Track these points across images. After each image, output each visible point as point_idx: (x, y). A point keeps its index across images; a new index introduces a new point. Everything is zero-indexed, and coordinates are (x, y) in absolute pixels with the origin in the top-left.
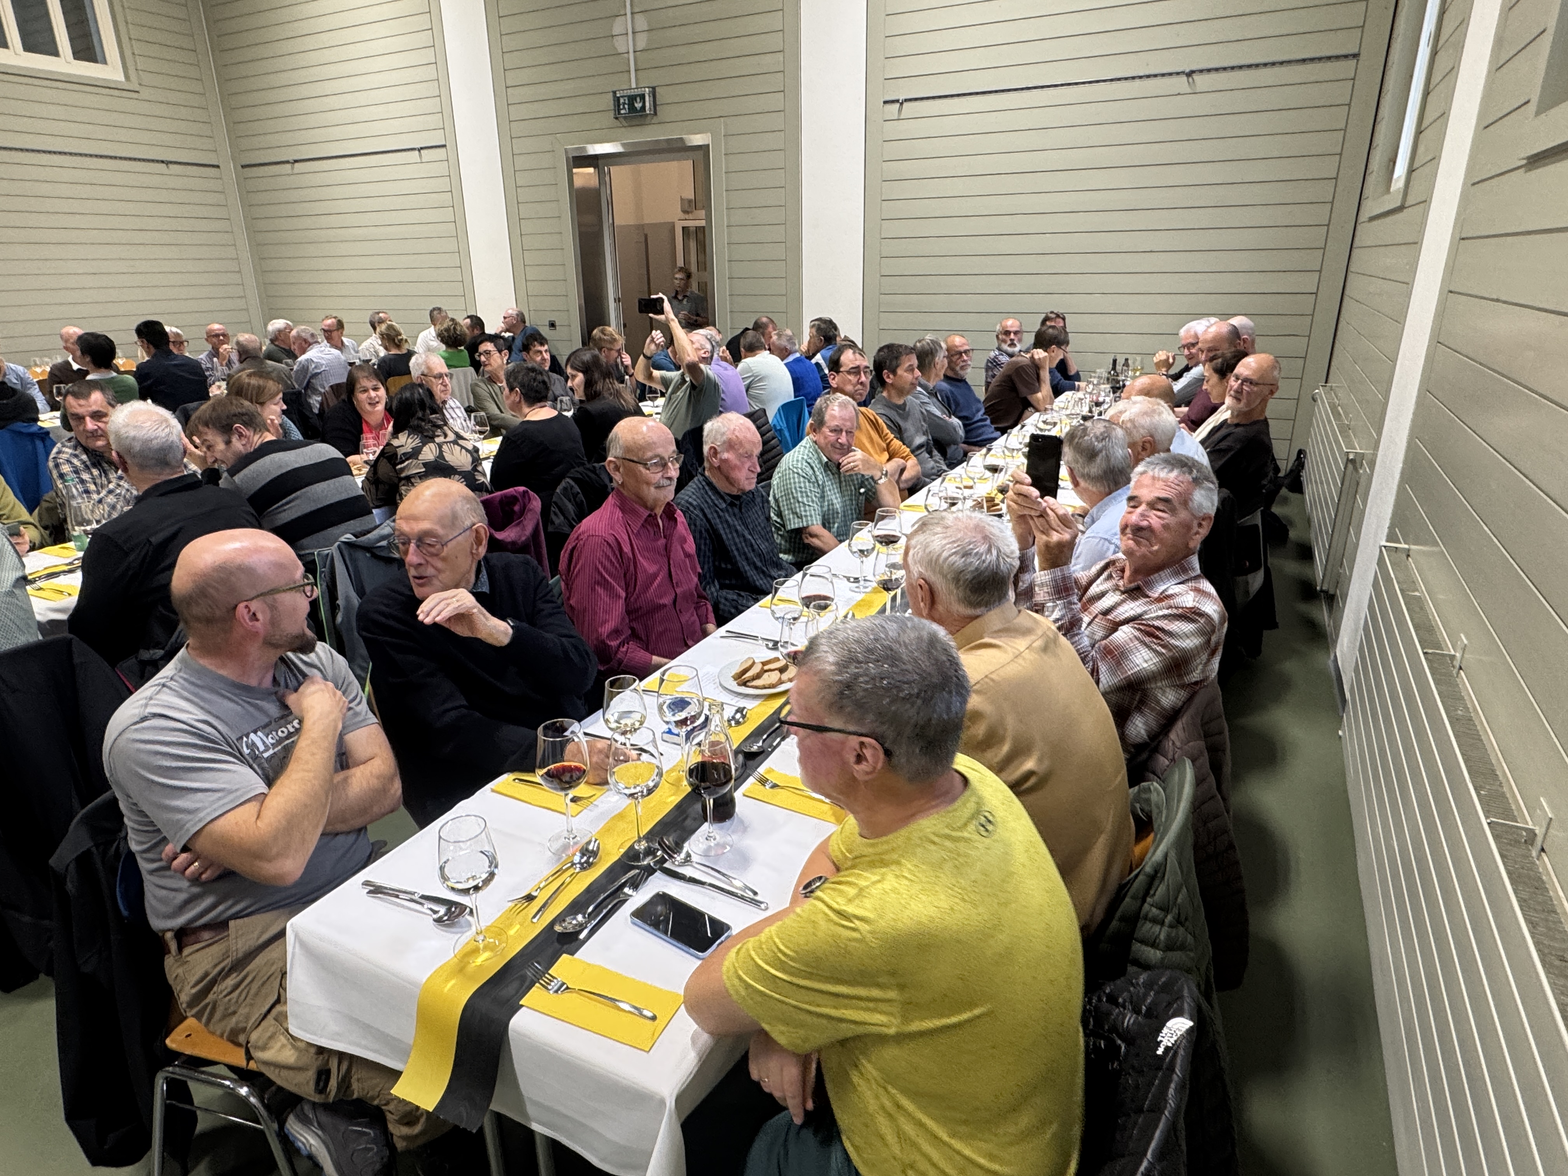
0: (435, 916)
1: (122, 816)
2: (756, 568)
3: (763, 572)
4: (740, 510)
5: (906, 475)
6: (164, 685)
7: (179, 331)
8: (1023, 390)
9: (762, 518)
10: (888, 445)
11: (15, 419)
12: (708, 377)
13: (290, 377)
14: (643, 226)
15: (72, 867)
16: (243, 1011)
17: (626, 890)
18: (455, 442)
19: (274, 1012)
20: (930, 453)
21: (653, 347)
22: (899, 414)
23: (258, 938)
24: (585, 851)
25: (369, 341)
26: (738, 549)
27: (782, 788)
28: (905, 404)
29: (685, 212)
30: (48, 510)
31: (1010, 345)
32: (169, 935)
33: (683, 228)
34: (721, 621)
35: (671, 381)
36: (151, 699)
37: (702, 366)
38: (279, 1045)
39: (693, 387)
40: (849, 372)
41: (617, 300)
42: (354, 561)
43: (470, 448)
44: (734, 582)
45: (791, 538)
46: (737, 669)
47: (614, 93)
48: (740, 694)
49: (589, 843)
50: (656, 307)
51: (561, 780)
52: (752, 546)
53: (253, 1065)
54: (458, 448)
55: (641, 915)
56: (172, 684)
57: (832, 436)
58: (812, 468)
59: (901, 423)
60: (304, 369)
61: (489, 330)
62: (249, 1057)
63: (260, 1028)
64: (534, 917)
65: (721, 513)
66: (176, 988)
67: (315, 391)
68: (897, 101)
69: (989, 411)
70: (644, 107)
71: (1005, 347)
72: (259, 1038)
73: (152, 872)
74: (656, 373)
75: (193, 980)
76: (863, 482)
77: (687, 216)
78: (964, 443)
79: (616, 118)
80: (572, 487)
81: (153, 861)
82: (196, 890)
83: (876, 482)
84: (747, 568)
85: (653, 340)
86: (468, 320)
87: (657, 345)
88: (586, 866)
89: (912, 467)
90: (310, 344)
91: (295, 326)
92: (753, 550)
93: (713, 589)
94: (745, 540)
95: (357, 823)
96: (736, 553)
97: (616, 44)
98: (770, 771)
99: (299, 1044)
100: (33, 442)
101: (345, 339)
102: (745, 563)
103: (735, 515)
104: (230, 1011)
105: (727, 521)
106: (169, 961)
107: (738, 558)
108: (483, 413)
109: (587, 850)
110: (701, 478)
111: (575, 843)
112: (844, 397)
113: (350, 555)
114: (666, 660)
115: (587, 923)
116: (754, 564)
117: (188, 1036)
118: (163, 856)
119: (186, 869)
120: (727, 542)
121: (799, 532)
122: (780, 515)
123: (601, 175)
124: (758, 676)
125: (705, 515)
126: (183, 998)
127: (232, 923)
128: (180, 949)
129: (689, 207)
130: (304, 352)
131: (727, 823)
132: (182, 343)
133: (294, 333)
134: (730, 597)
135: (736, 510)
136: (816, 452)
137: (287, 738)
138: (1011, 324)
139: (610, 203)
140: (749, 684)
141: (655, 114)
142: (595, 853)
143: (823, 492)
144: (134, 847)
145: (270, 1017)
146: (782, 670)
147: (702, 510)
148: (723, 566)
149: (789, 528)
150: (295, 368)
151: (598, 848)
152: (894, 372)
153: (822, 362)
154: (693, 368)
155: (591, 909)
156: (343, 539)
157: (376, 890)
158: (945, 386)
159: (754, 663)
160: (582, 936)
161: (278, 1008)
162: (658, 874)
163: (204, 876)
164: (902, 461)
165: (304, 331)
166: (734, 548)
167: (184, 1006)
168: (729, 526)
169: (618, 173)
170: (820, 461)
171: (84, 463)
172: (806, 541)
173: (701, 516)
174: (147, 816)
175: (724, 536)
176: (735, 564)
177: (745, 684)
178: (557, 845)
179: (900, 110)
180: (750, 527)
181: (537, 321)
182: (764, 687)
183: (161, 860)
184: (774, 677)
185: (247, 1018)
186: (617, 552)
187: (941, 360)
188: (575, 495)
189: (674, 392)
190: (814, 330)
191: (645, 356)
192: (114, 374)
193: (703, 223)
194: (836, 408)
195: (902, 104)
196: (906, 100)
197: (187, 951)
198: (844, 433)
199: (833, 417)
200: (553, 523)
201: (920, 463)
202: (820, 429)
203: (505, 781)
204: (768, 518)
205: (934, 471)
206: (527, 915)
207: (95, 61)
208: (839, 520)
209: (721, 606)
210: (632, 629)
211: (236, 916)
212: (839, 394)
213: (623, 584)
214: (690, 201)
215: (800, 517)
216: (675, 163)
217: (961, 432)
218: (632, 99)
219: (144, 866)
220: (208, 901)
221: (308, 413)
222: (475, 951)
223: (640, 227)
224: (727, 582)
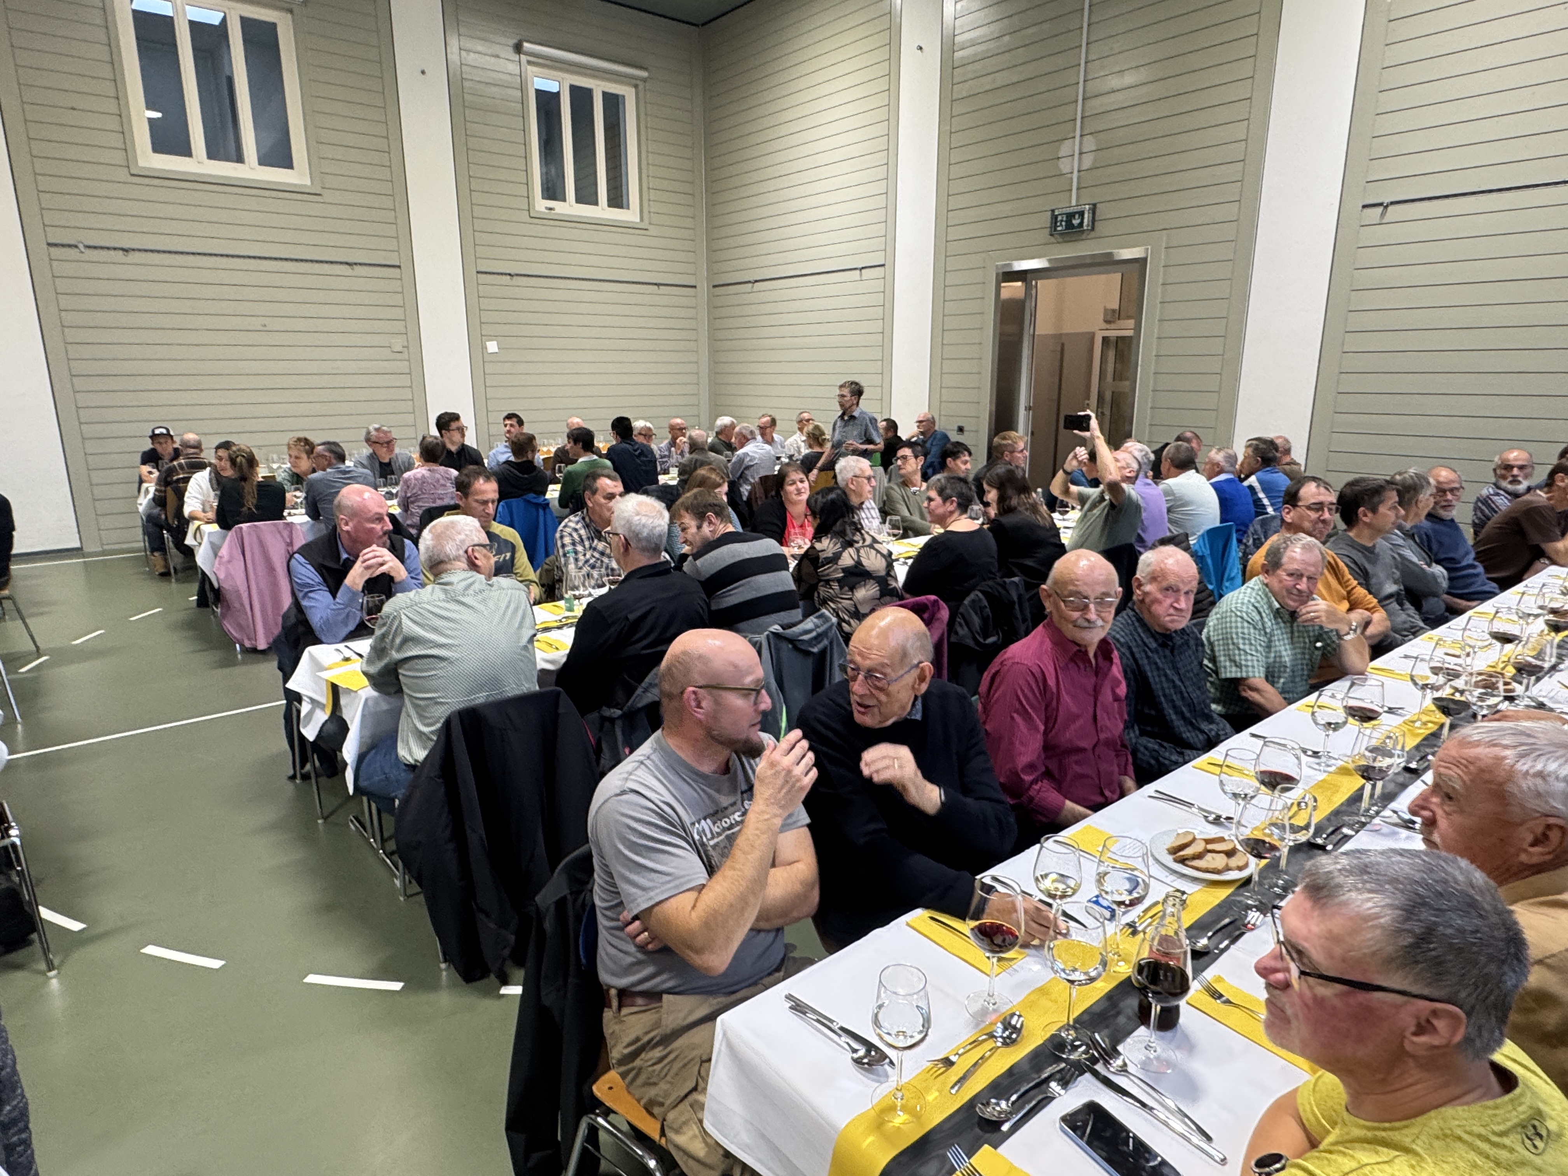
0: (855, 1056)
1: (592, 870)
2: (1184, 718)
3: (1192, 724)
4: (1172, 652)
5: (1371, 630)
6: (642, 763)
7: (649, 425)
8: (1535, 538)
9: (1196, 663)
10: (1349, 593)
11: (530, 490)
12: (1129, 498)
13: (727, 467)
14: (1061, 335)
15: (552, 909)
16: (663, 1086)
17: (1053, 1084)
18: (871, 546)
19: (691, 1098)
20: (1401, 604)
21: (1075, 463)
22: (1365, 557)
23: (685, 1019)
24: (1007, 1025)
25: (794, 437)
26: (1165, 696)
27: (1237, 1006)
28: (1374, 546)
29: (1107, 322)
30: (547, 571)
31: (1511, 482)
32: (613, 992)
33: (1104, 338)
34: (1145, 776)
35: (1088, 498)
36: (631, 774)
37: (1124, 486)
38: (690, 1133)
39: (1112, 505)
40: (1309, 508)
41: (1028, 408)
42: (778, 650)
43: (885, 552)
44: (1156, 730)
45: (1223, 686)
46: (1172, 841)
47: (1053, 211)
48: (1175, 872)
49: (1012, 1015)
50: (1083, 423)
51: (992, 941)
52: (1181, 693)
53: (663, 1142)
54: (874, 552)
55: (1073, 1122)
56: (648, 762)
57: (1289, 581)
58: (1259, 613)
59: (1368, 567)
60: (741, 460)
61: (904, 433)
62: (663, 1133)
63: (677, 1109)
64: (952, 1087)
65: (1150, 654)
66: (610, 1042)
67: (746, 481)
68: (1381, 204)
69: (1479, 557)
70: (1081, 223)
71: (1505, 484)
72: (676, 1119)
73: (609, 929)
74: (1074, 489)
75: (627, 1040)
76: (1320, 635)
77: (1108, 326)
78: (1448, 593)
79: (1051, 235)
80: (980, 600)
81: (612, 919)
82: (640, 956)
83: (1340, 637)
84: (1174, 717)
85: (1075, 457)
86: (884, 423)
87: (1080, 462)
88: (1008, 1042)
89: (1380, 621)
90: (748, 440)
91: (739, 423)
92: (1183, 698)
93: (1132, 735)
94: (1175, 686)
95: (777, 923)
96: (1163, 699)
97: (1062, 166)
98: (1219, 979)
99: (709, 1140)
100: (537, 511)
101: (775, 435)
102: (1171, 712)
103: (1165, 657)
104: (652, 1081)
105: (1156, 663)
106: (608, 1015)
107: (1165, 705)
108: (898, 518)
109: (1010, 1023)
110: (1131, 613)
111: (995, 1011)
112: (1309, 539)
113: (776, 645)
114: (1088, 812)
115: (1011, 1113)
116: (1182, 713)
117: (611, 1088)
118: (621, 917)
119: (638, 935)
120: (1153, 686)
121: (1236, 683)
122: (1213, 659)
123: (1028, 288)
124: (1199, 856)
125: (1132, 654)
126: (616, 1052)
127: (665, 996)
128: (620, 1007)
129: (1112, 317)
130: (742, 446)
131: (1169, 1034)
132: (650, 436)
133: (737, 429)
134: (1150, 745)
135: (1168, 653)
136: (1266, 595)
137: (729, 828)
138: (1515, 456)
139: (1034, 315)
140: (1187, 862)
141: (1093, 229)
142: (1017, 1030)
143: (1270, 641)
144: (597, 902)
145: (687, 1102)
146: (1230, 853)
147: (1130, 648)
148: (1147, 711)
149: (1223, 676)
150: (734, 460)
151: (1022, 1025)
152: (1374, 510)
153: (1256, 485)
154: (1114, 487)
155: (1014, 1098)
156: (772, 629)
157: (799, 1007)
158: (1426, 524)
159: (1194, 839)
160: (1005, 1127)
161: (695, 1096)
162: (1088, 1075)
163: (650, 947)
164: (1367, 613)
165: (744, 428)
166: (1160, 693)
167: (614, 1061)
168: (1158, 669)
169: (1043, 286)
170: (1270, 606)
171: (580, 536)
172: (1244, 694)
173: (1128, 654)
174: (613, 878)
175: (1151, 680)
176: (1160, 711)
177: (1183, 861)
178: (975, 1007)
179: (1383, 215)
180: (1182, 672)
181: (946, 426)
182: (1207, 871)
183: (618, 920)
184: (1219, 861)
185: (667, 1095)
186: (1041, 684)
187: (1426, 500)
188: (982, 609)
189: (1090, 510)
190: (1250, 450)
191: (1065, 472)
192: (595, 457)
193: (1130, 333)
194: (1298, 550)
195: (1386, 207)
196: (1392, 203)
197: (625, 1011)
198: (1305, 579)
199: (1293, 559)
200: (956, 633)
201: (1390, 614)
202: (1274, 571)
203: (919, 916)
204: (1201, 664)
205: (1407, 626)
206: (944, 1083)
207: (621, 207)
208: (1286, 675)
209: (1140, 755)
210: (1047, 767)
211: (669, 992)
212: (1302, 535)
213: (1043, 716)
214: (1114, 311)
215: (1239, 666)
216: (1103, 277)
217: (1445, 584)
218: (1070, 216)
219: (602, 922)
220: (649, 970)
221: (738, 499)
222: (892, 1109)
223: (1058, 337)
224: (1149, 729)
